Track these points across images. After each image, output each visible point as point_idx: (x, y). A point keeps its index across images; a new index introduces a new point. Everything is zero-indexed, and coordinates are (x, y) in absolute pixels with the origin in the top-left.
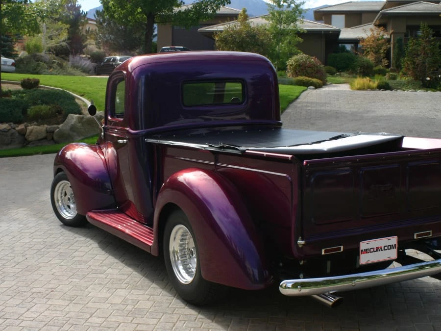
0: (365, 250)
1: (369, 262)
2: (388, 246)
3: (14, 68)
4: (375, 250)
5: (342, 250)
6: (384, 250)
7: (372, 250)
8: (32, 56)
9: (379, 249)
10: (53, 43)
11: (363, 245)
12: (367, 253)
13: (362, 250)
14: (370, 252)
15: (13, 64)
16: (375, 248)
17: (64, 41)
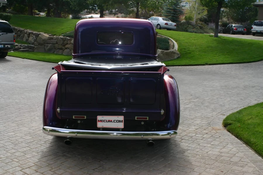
0: (100, 120)
1: (103, 127)
2: (117, 120)
3: (175, 27)
4: (107, 121)
5: (85, 118)
6: (114, 122)
7: (105, 121)
8: (187, 22)
9: (109, 121)
10: (199, 16)
11: (99, 118)
12: (102, 122)
13: (98, 120)
14: (104, 122)
15: (175, 25)
16: (107, 120)
17: (205, 15)
